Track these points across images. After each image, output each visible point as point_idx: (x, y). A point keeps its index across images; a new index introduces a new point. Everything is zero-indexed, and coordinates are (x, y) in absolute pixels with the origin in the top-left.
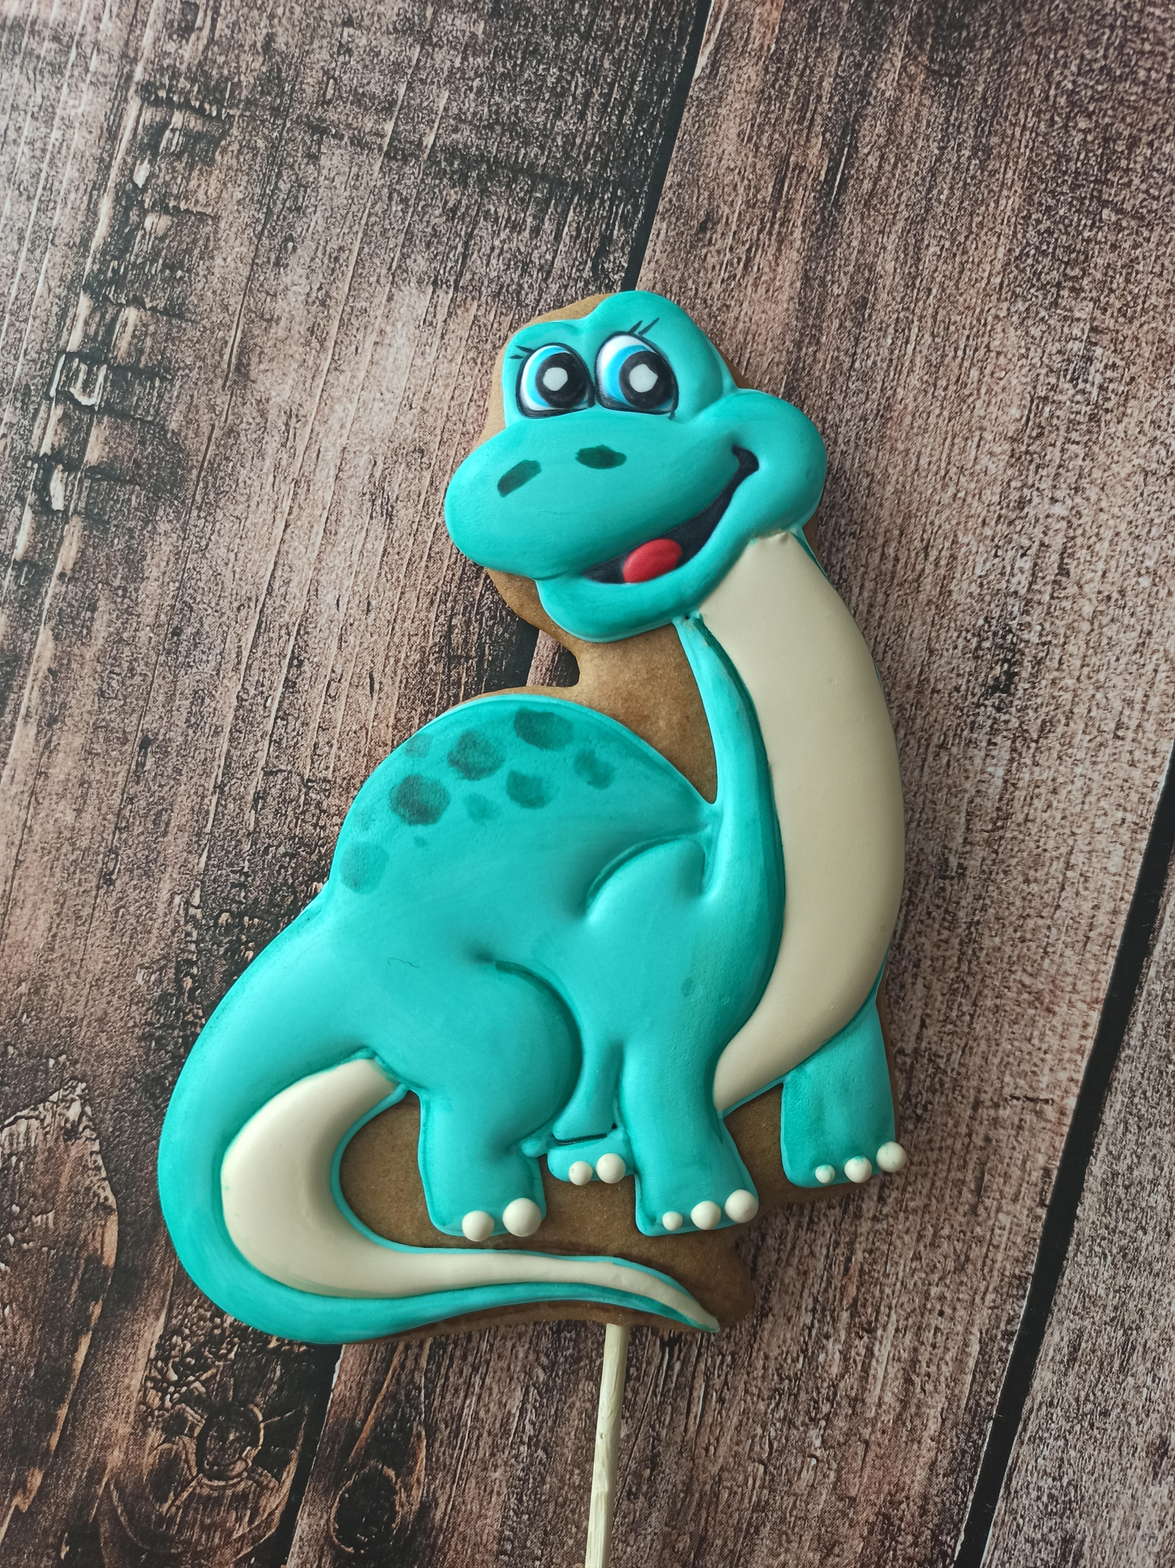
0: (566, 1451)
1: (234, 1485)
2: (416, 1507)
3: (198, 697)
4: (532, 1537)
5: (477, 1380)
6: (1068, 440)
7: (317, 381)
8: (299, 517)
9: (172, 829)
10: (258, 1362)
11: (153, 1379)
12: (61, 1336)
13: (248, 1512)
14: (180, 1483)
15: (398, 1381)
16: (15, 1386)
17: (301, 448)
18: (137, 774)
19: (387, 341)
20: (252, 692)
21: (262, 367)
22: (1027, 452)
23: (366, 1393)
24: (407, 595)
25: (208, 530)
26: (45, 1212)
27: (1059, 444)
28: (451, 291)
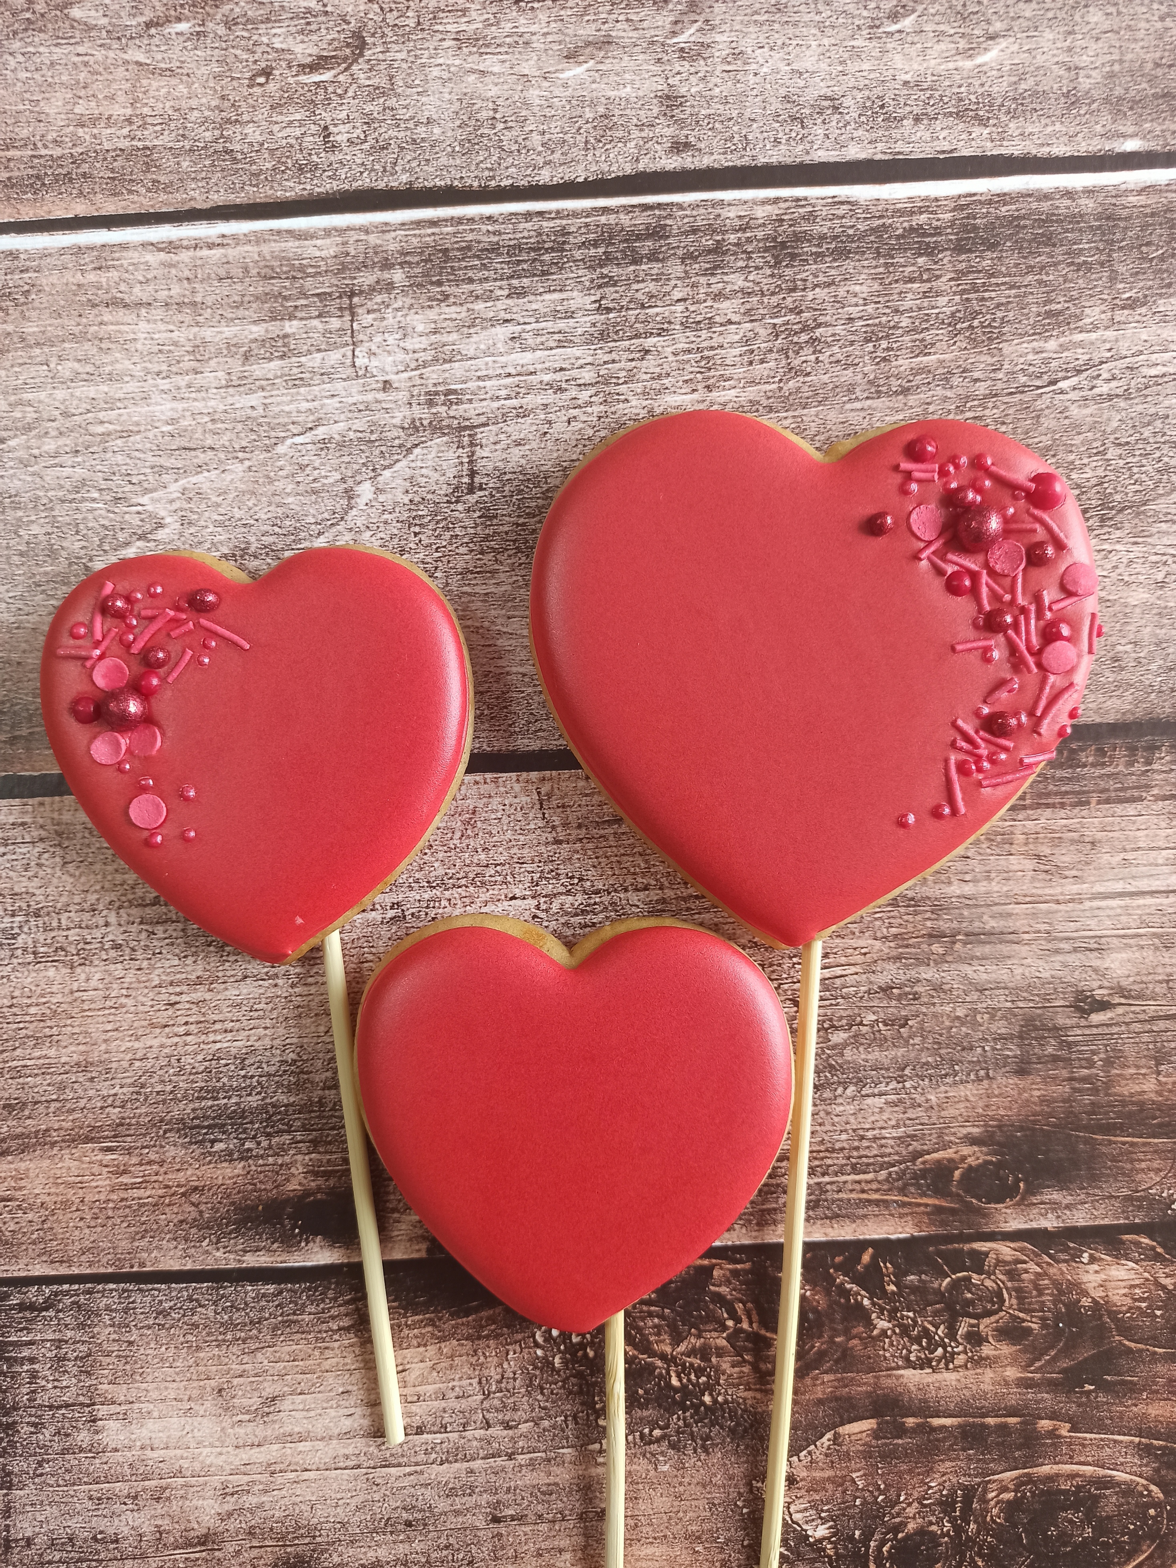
0: (899, 1054)
1: (1003, 1283)
2: (976, 1148)
3: (452, 1493)
4: (969, 1058)
5: (870, 1134)
6: (59, 928)
7: (193, 1483)
8: (297, 1464)
9: (552, 1479)
10: (908, 1295)
11: (947, 1365)
12: (938, 1440)
13: (1019, 1266)
14: (1014, 1321)
15: (890, 1190)
16: (984, 1461)
17: (246, 1478)
18: (520, 1518)
19: (148, 1442)
20: (434, 1456)
21: (196, 1526)
22: (78, 954)
23: (906, 1210)
24: (327, 1368)
25: (328, 1526)
26: (853, 1481)
27: (65, 933)
28: (96, 1407)
